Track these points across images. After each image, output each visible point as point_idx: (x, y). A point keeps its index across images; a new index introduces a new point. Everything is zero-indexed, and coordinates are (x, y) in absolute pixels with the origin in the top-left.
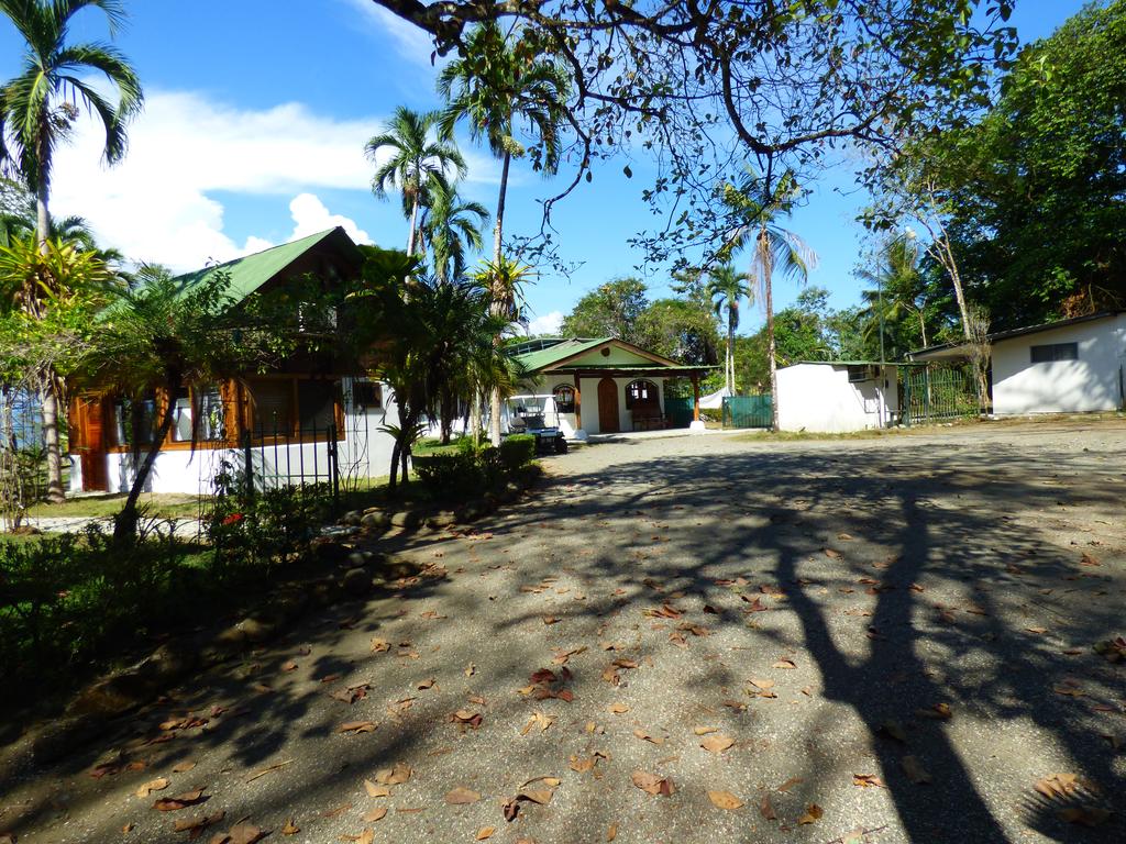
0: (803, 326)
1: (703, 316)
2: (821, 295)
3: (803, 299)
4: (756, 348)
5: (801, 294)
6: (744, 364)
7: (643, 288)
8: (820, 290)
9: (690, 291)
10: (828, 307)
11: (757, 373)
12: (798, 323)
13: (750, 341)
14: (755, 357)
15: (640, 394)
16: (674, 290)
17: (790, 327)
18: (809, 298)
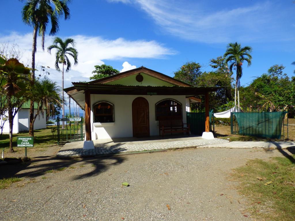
0: (271, 82)
1: (225, 76)
2: (280, 68)
3: (271, 70)
4: (249, 91)
5: (270, 68)
6: (244, 98)
7: (199, 67)
8: (279, 66)
9: (219, 67)
10: (283, 74)
11: (250, 101)
12: (269, 81)
13: (246, 89)
14: (248, 95)
15: (174, 109)
16: (212, 67)
17: (265, 83)
18: (273, 70)
